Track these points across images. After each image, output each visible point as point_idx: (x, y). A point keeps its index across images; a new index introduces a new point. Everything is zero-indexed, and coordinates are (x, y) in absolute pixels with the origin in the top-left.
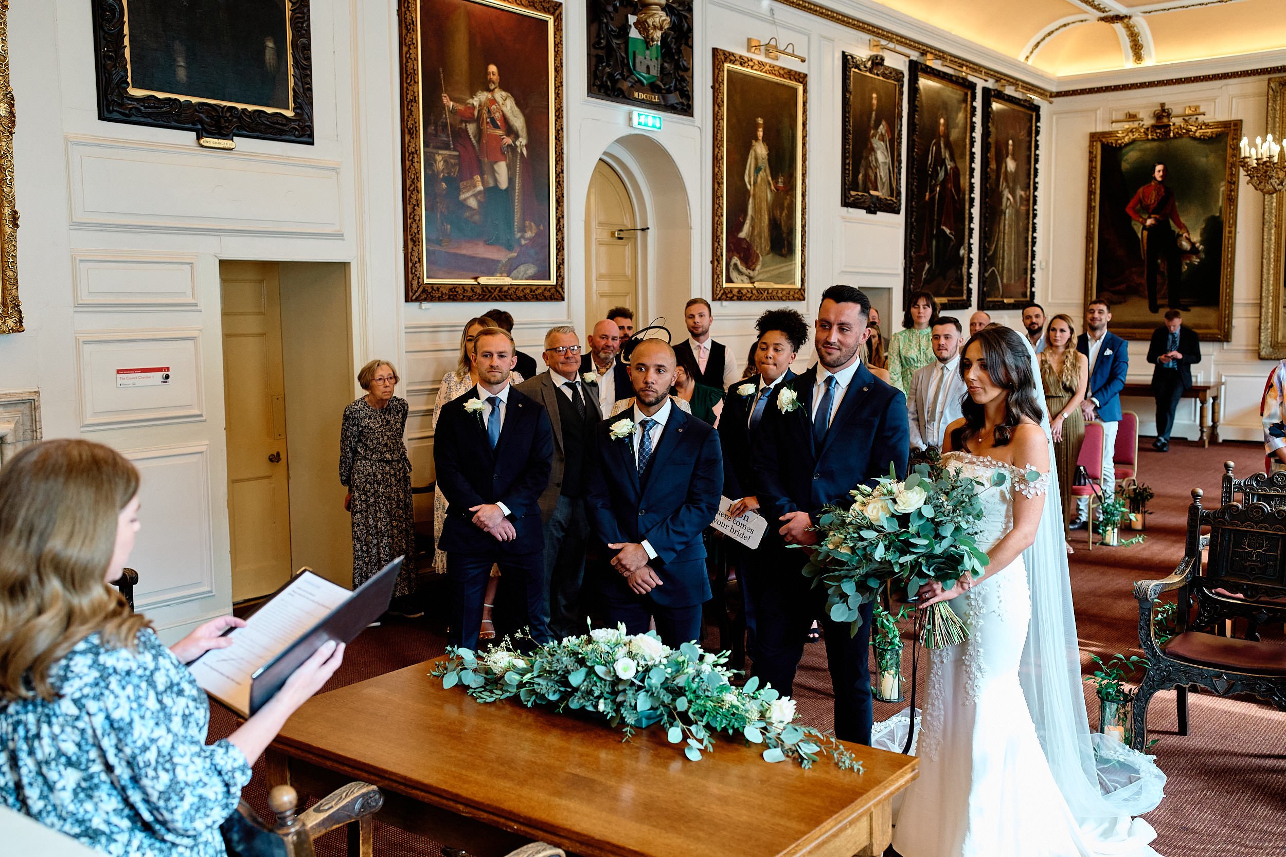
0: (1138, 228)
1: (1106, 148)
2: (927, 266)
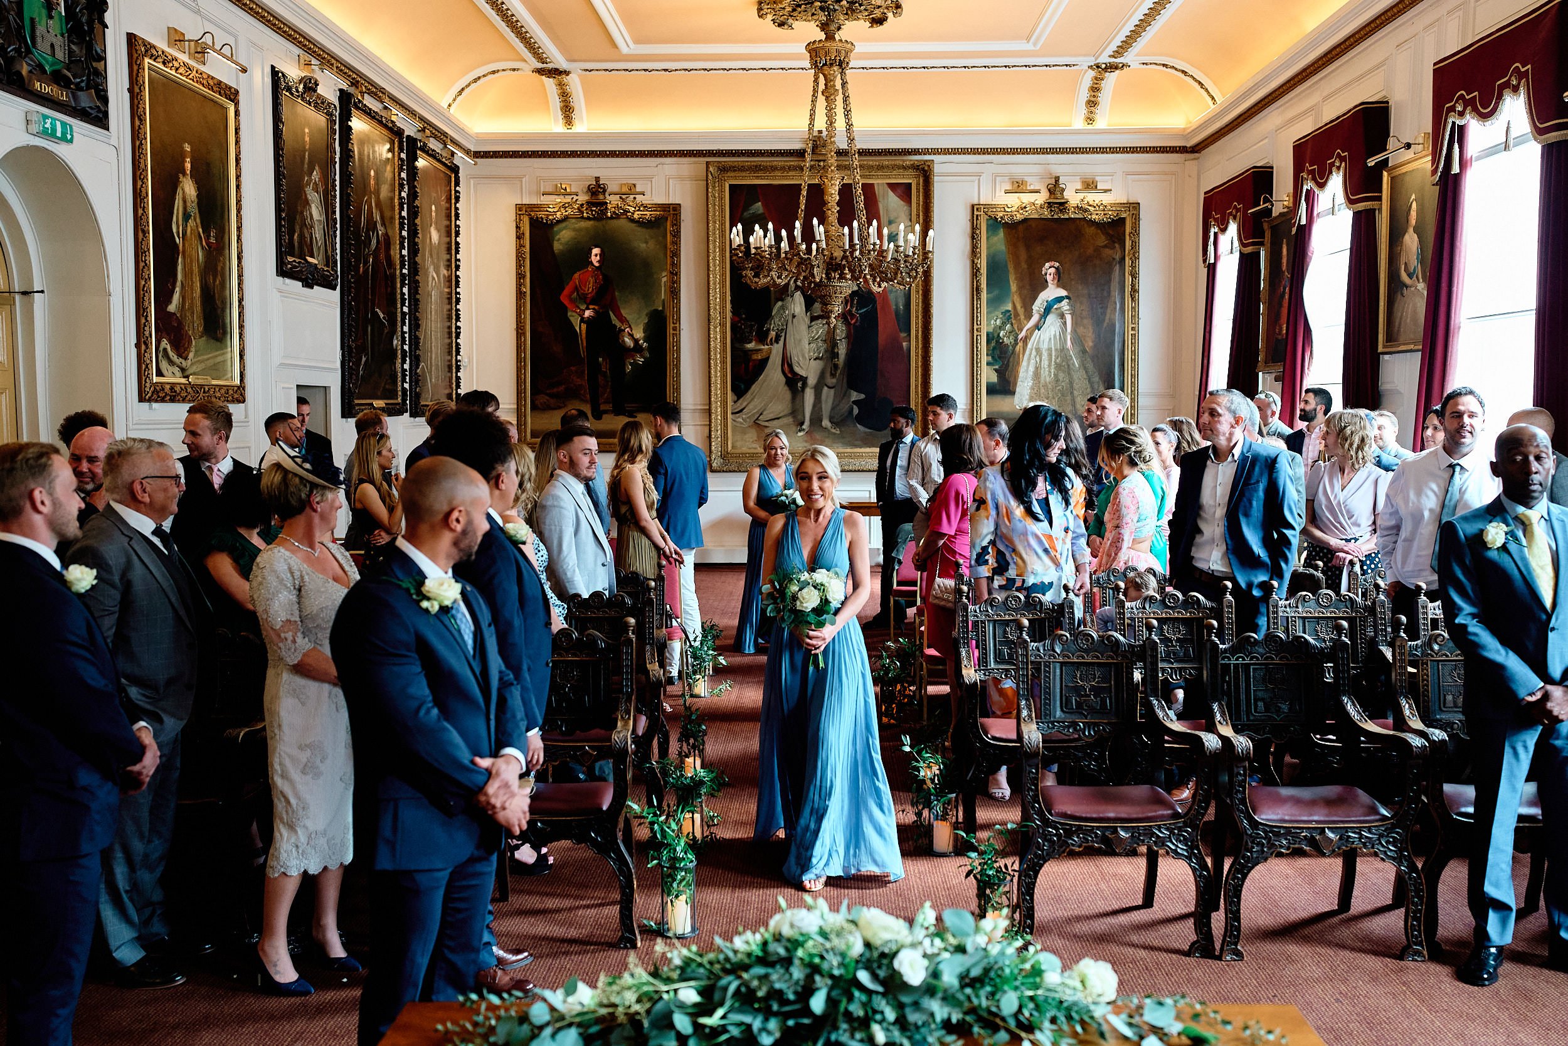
1: (535, 224)
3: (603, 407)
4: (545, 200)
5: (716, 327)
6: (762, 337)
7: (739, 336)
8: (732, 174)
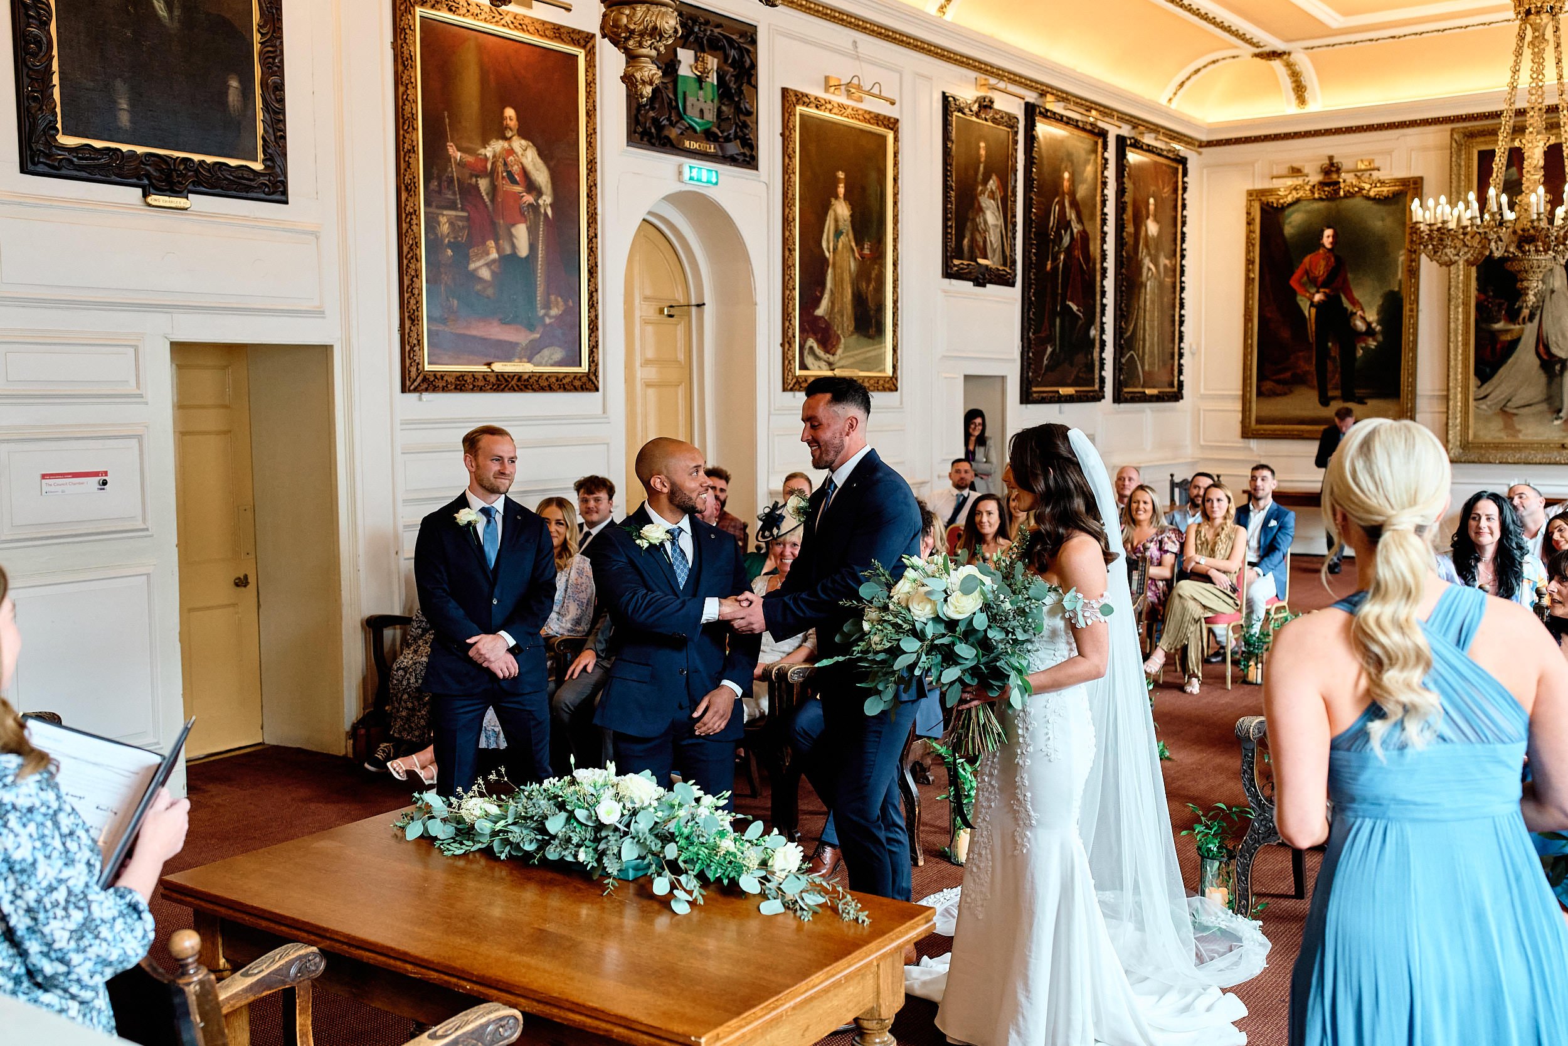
0: (1304, 305)
1: (1266, 208)
2: (1049, 350)
3: (1330, 394)
4: (1276, 184)
5: (1457, 307)
6: (1513, 316)
7: (1484, 316)
8: (1482, 139)
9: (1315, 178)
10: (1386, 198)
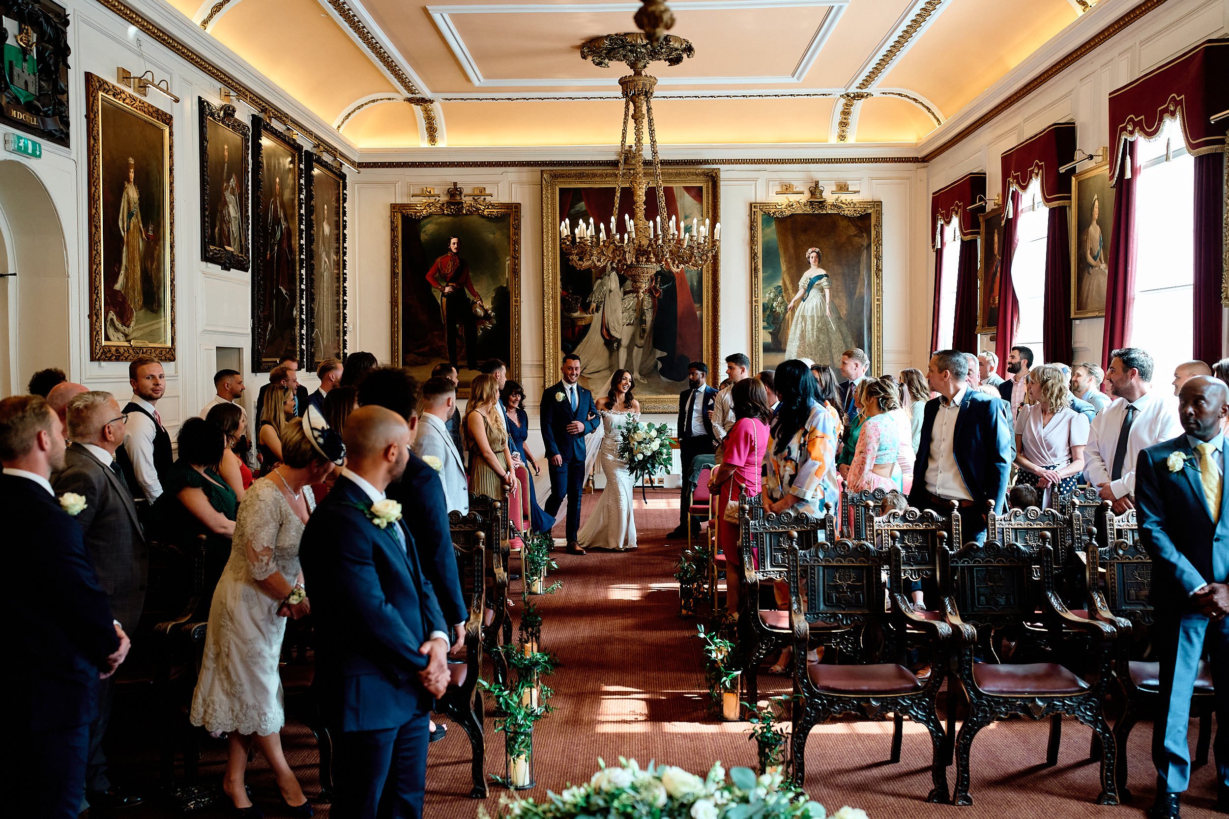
0: (438, 295)
2: (270, 326)
3: (459, 363)
4: (414, 200)
5: (548, 300)
6: (586, 308)
7: (567, 307)
8: (562, 180)
9: (444, 199)
10: (497, 217)
